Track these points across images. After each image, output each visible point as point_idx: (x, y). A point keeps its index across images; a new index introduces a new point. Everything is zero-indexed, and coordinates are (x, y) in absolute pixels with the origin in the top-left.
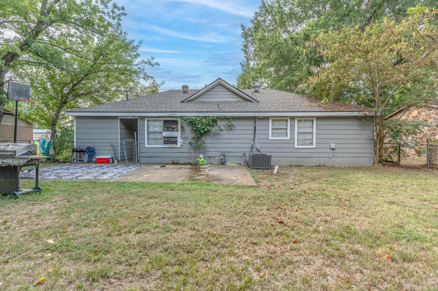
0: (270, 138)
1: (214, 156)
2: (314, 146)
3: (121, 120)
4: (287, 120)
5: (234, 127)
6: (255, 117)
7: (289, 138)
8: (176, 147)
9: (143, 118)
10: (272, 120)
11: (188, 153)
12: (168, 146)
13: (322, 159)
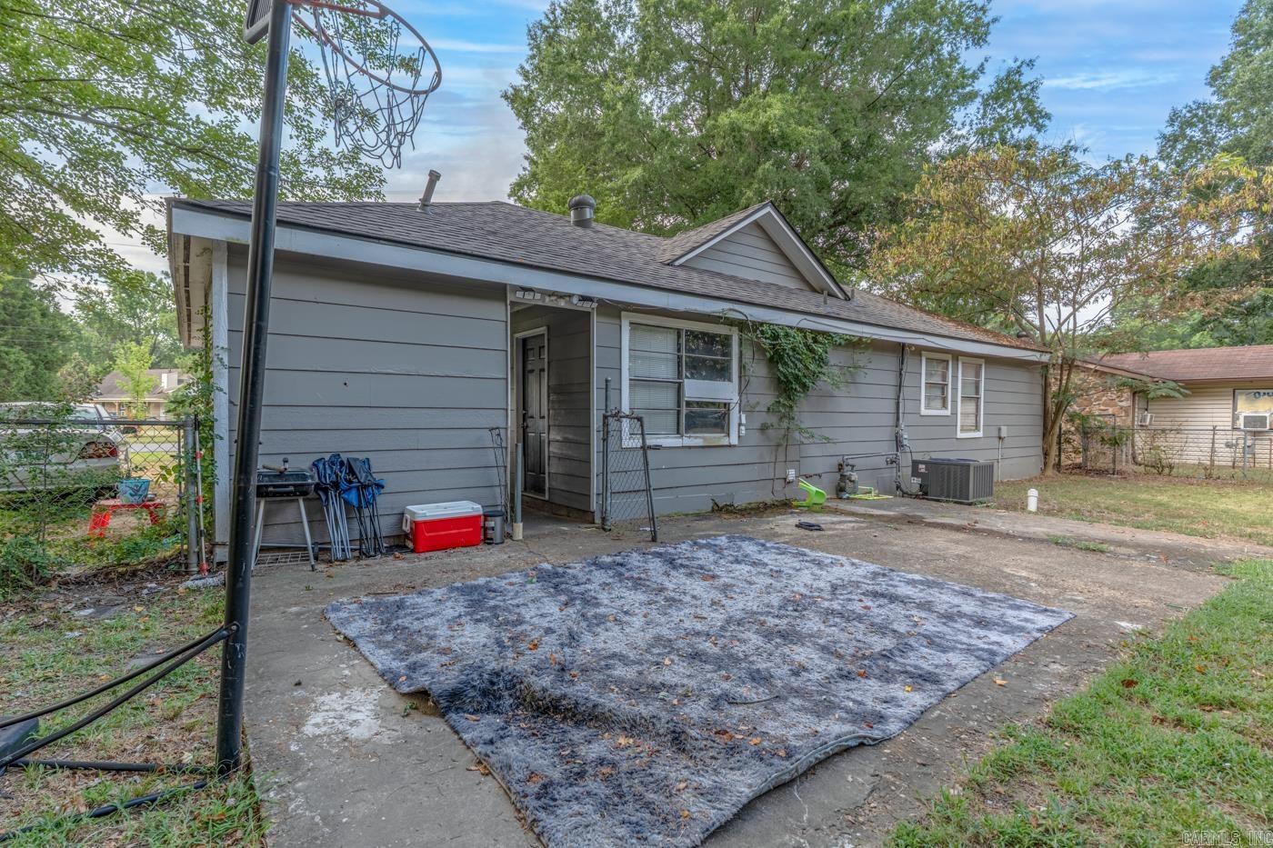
0: (924, 411)
1: (819, 472)
2: (980, 434)
4: (948, 361)
6: (903, 346)
7: (948, 412)
8: (725, 441)
9: (613, 310)
10: (928, 359)
11: (756, 467)
12: (699, 442)
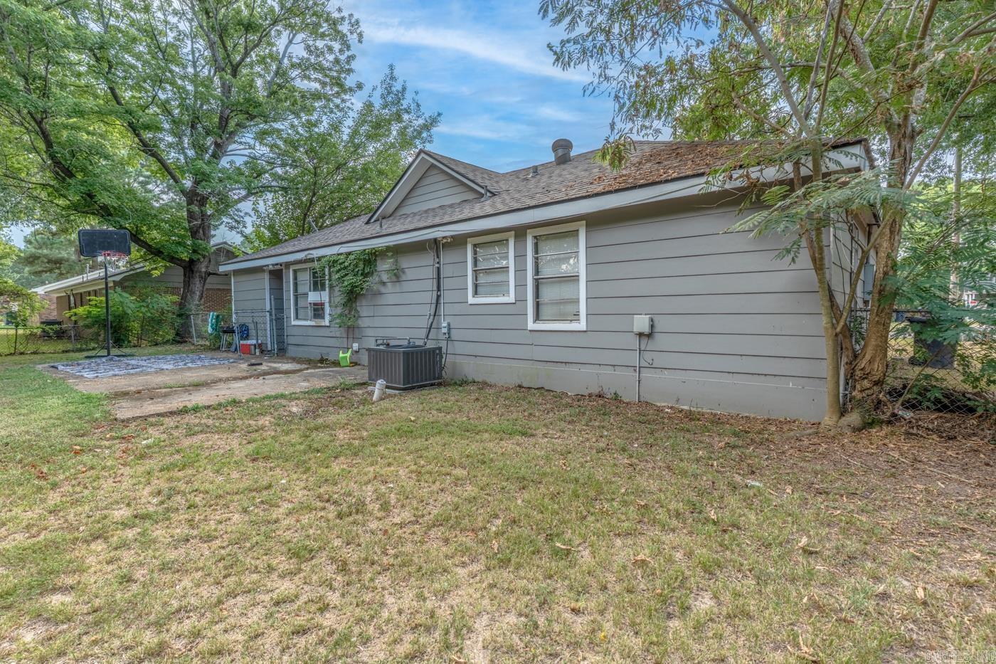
0: (471, 299)
2: (582, 325)
3: (271, 272)
4: (507, 242)
5: (404, 272)
7: (511, 298)
8: (324, 324)
10: (474, 246)
11: (339, 340)
12: (314, 324)
13: (609, 371)
